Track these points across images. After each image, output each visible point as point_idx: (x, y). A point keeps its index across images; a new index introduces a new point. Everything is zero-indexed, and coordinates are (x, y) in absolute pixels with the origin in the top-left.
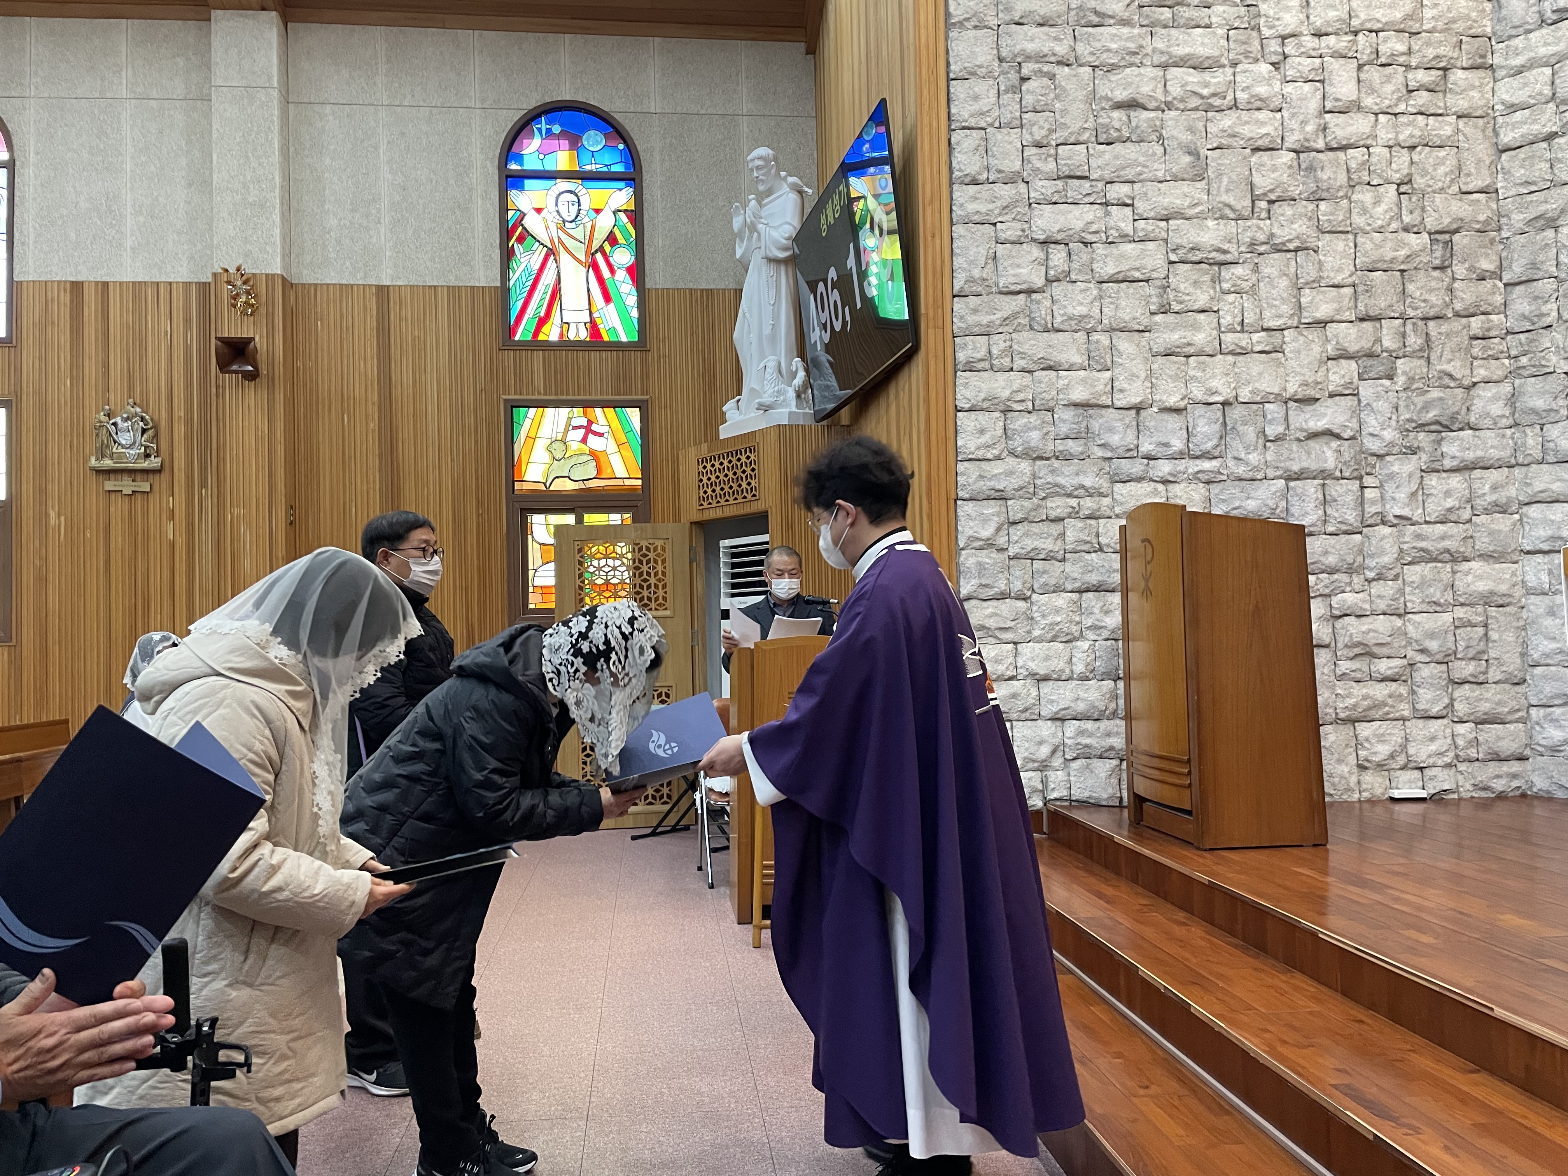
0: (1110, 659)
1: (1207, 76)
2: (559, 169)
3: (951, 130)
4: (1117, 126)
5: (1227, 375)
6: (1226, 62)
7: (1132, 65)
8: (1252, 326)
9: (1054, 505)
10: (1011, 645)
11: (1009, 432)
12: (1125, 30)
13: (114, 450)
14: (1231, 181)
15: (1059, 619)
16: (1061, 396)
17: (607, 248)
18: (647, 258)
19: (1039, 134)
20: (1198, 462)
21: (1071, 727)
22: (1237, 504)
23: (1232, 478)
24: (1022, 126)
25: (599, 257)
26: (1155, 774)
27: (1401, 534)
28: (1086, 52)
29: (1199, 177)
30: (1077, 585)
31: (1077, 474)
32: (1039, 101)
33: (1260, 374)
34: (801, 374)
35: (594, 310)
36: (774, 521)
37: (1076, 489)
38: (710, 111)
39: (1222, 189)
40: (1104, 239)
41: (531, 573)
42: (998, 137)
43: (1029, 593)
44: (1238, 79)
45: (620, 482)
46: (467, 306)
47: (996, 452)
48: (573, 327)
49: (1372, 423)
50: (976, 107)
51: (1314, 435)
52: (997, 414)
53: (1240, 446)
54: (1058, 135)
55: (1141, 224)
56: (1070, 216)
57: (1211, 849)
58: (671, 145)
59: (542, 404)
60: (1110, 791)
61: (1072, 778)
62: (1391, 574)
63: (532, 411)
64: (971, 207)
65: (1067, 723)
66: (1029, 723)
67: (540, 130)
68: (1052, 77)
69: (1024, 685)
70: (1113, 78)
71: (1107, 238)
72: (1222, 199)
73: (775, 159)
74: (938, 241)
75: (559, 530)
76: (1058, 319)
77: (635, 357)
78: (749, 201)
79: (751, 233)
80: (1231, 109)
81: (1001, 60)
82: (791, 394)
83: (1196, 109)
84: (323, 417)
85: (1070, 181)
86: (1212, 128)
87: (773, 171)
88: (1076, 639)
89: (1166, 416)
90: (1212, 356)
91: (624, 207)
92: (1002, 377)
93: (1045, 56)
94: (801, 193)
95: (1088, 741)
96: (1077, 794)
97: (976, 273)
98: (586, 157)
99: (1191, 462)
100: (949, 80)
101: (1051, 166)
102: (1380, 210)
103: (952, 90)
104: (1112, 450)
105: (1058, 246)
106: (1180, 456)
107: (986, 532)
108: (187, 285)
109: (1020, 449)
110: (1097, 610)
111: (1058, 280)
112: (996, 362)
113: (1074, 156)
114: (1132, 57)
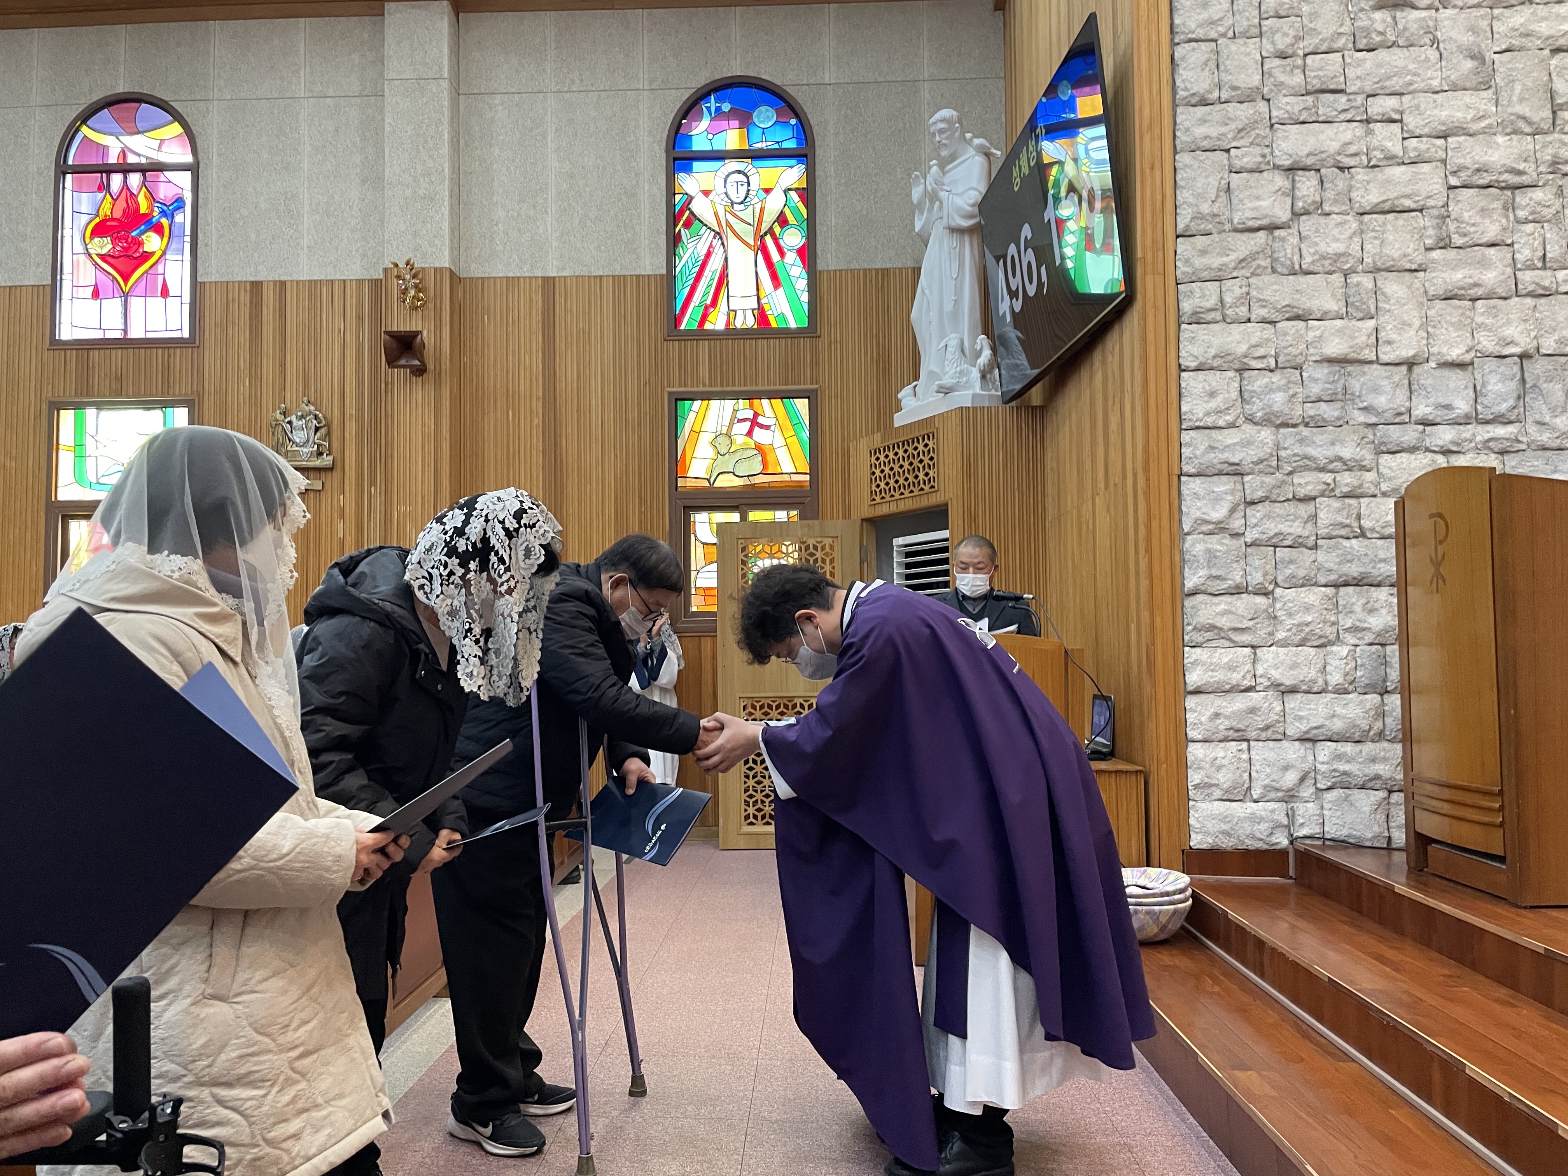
0: (1375, 668)
2: (728, 148)
3: (1174, 44)
4: (1381, 29)
5: (1525, 321)
8: (1557, 261)
9: (1302, 481)
10: (1249, 650)
11: (1246, 395)
14: (1525, 89)
15: (1309, 618)
16: (1311, 350)
17: (777, 229)
18: (819, 237)
19: (1282, 42)
20: (1489, 427)
21: (1325, 750)
23: (1533, 446)
24: (1261, 35)
25: (768, 240)
26: (1446, 808)
29: (1485, 85)
30: (1333, 577)
31: (1333, 444)
32: (1282, 4)
34: (987, 353)
35: (762, 295)
36: (955, 515)
37: (1332, 462)
38: (889, 78)
39: (1515, 99)
40: (1365, 161)
41: (693, 574)
42: (1232, 48)
43: (1271, 587)
45: (786, 478)
46: (632, 294)
47: (1229, 418)
48: (740, 314)
50: (1205, 15)
52: (1231, 374)
53: (1544, 407)
54: (1305, 43)
55: (1412, 142)
56: (1322, 137)
57: (1532, 907)
58: (846, 117)
59: (707, 397)
60: (1376, 829)
61: (1326, 812)
63: (697, 403)
64: (1199, 131)
65: (1319, 744)
66: (1271, 744)
67: (709, 109)
69: (1266, 697)
71: (1369, 161)
72: (1515, 110)
73: (960, 121)
74: (1158, 174)
75: (722, 528)
76: (1308, 259)
77: (805, 344)
78: (930, 167)
79: (932, 202)
80: (1522, 3)
83: (1478, 5)
84: (488, 413)
85: (1321, 96)
86: (1500, 28)
87: (957, 134)
88: (1331, 643)
89: (1446, 372)
90: (1505, 299)
91: (796, 186)
92: (1237, 330)
94: (988, 155)
95: (1346, 767)
96: (1332, 831)
97: (1205, 208)
98: (756, 133)
99: (1480, 428)
101: (1297, 79)
104: (1378, 414)
105: (1307, 173)
106: (1464, 421)
107: (1218, 513)
108: (360, 282)
109: (1259, 414)
110: (1358, 608)
111: (1307, 213)
112: (1229, 312)
113: (1325, 68)
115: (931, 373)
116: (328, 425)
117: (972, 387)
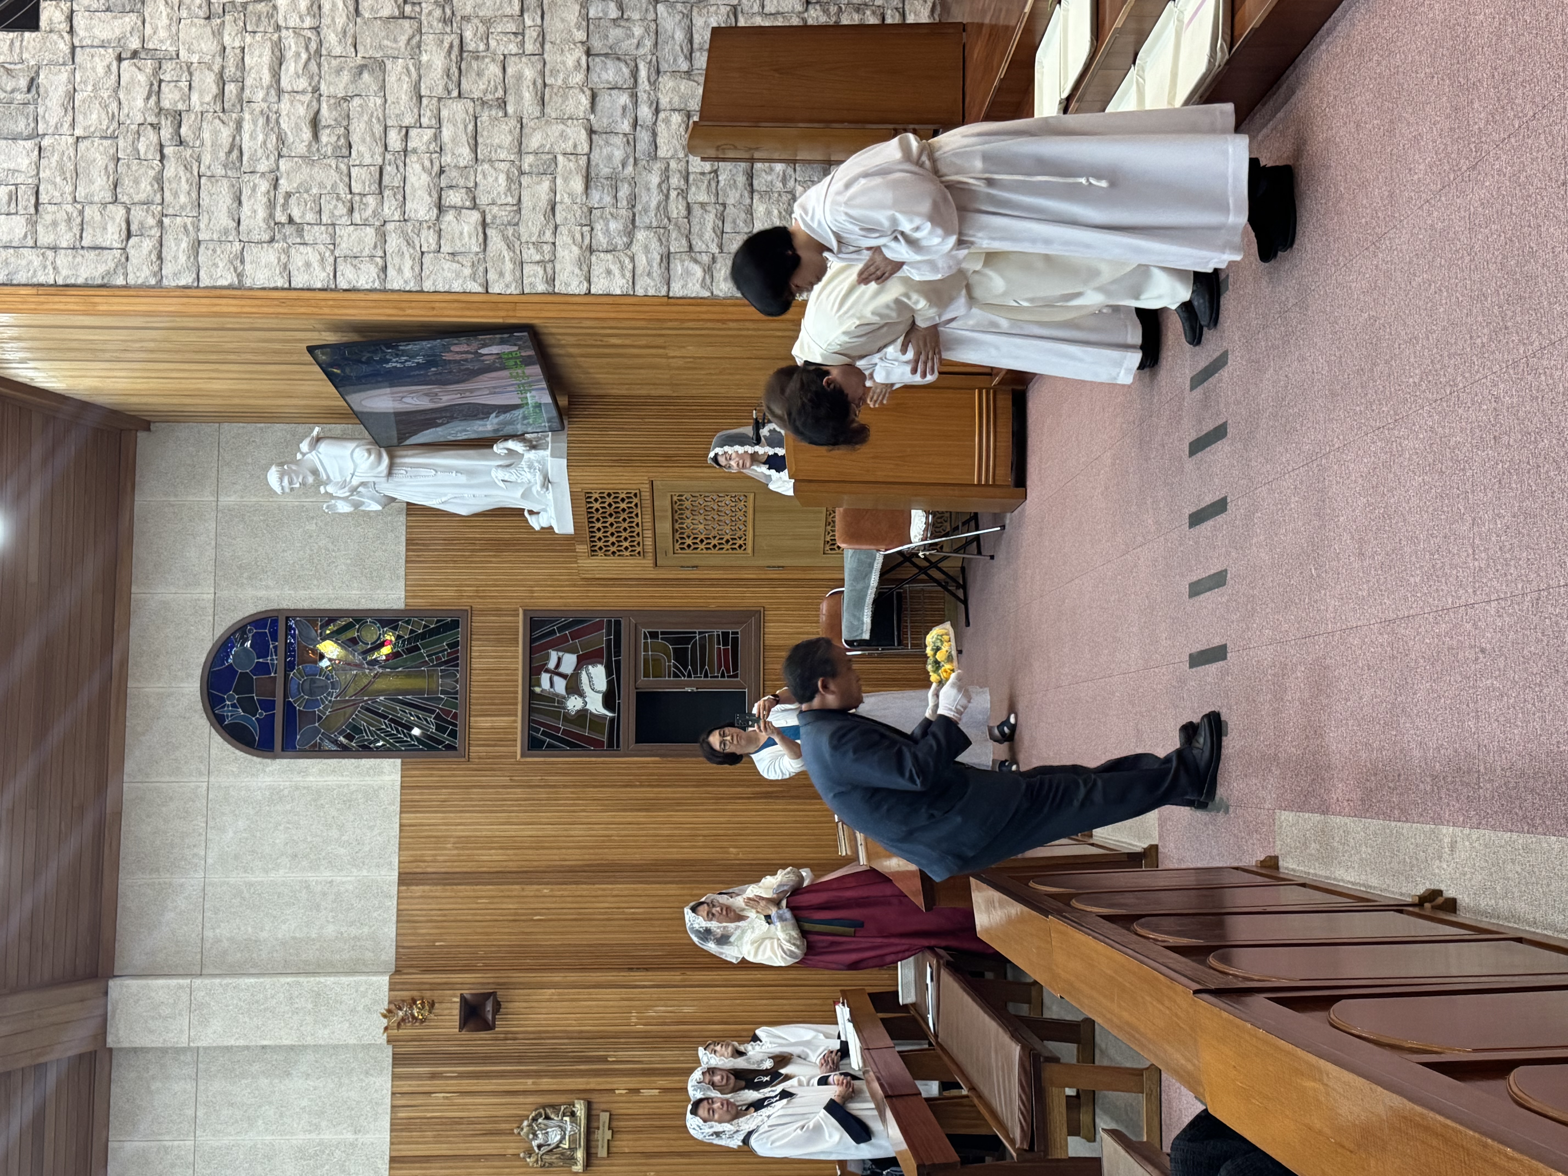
1: (289, 54)
3: (336, 289)
4: (335, 138)
5: (561, 51)
6: (276, 35)
7: (278, 122)
8: (518, 25)
9: (675, 212)
11: (610, 248)
12: (247, 126)
13: (567, 1146)
14: (387, 37)
15: (776, 212)
16: (578, 200)
18: (372, 607)
19: (342, 210)
20: (640, 81)
22: (678, 48)
23: (654, 51)
24: (334, 225)
28: (266, 163)
29: (382, 68)
30: (746, 194)
31: (649, 189)
32: (311, 209)
33: (563, 20)
34: (511, 444)
37: (662, 191)
39: (394, 46)
40: (437, 155)
42: (343, 246)
44: (292, 24)
46: (423, 794)
47: (627, 261)
50: (316, 266)
52: (594, 258)
53: (628, 42)
54: (342, 192)
55: (425, 121)
56: (417, 185)
58: (249, 578)
64: (408, 273)
68: (288, 195)
70: (290, 138)
71: (436, 152)
72: (403, 47)
73: (281, 464)
76: (510, 200)
77: (477, 623)
78: (326, 492)
80: (319, 33)
81: (272, 240)
82: (532, 455)
83: (319, 65)
84: (536, 940)
85: (384, 183)
86: (338, 50)
89: (599, 107)
90: (545, 63)
92: (561, 253)
93: (269, 201)
94: (318, 439)
97: (467, 271)
99: (640, 87)
100: (290, 289)
101: (371, 200)
103: (300, 286)
104: (628, 157)
105: (443, 197)
106: (634, 97)
107: (698, 272)
108: (395, 1077)
109: (625, 239)
110: (769, 178)
111: (474, 199)
112: (547, 258)
113: (362, 180)
114: (271, 121)
115: (524, 496)
116: (544, 1107)
117: (543, 458)
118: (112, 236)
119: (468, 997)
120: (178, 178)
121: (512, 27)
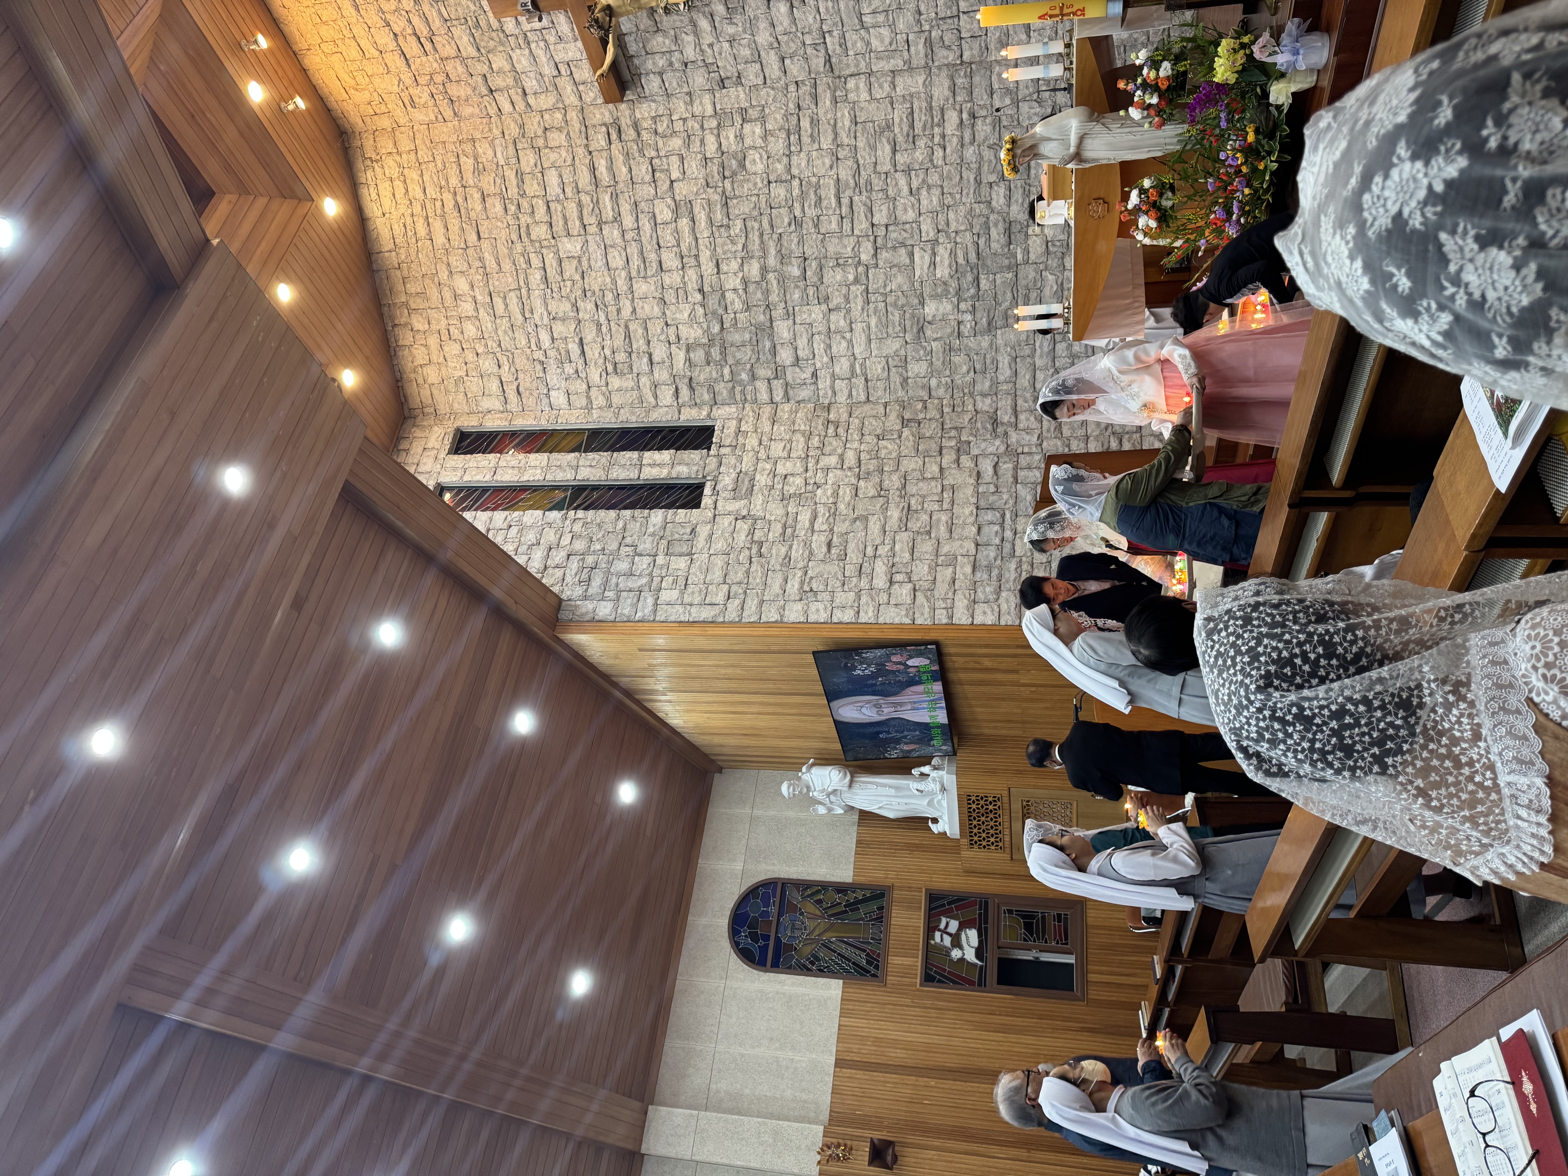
1: (820, 515)
3: (831, 623)
4: (838, 551)
5: (963, 508)
6: (815, 506)
7: (810, 545)
8: (940, 497)
11: (986, 601)
12: (794, 547)
14: (871, 505)
16: (969, 578)
19: (839, 584)
20: (1006, 520)
22: (1028, 503)
23: (1015, 506)
24: (833, 591)
27: (1047, 438)
28: (802, 564)
29: (866, 519)
32: (822, 584)
33: (964, 494)
39: (874, 509)
40: (891, 557)
42: (837, 602)
44: (823, 502)
46: (854, 1005)
47: (995, 607)
49: (992, 449)
50: (822, 611)
51: (996, 472)
52: (976, 606)
53: (999, 502)
54: (839, 576)
55: (887, 542)
56: (879, 572)
58: (764, 857)
62: (1067, 442)
64: (870, 614)
68: (812, 578)
70: (816, 552)
72: (878, 509)
74: (886, 630)
76: (930, 578)
77: (896, 894)
80: (836, 505)
81: (801, 600)
83: (834, 519)
85: (862, 572)
86: (845, 512)
89: (982, 533)
90: (953, 514)
92: (957, 603)
93: (802, 581)
97: (904, 613)
99: (1006, 523)
100: (807, 623)
101: (854, 580)
102: (889, 446)
103: (812, 621)
104: (998, 556)
105: (893, 577)
106: (1003, 527)
109: (995, 596)
111: (910, 578)
112: (949, 606)
113: (850, 570)
114: (807, 544)
115: (930, 804)
118: (720, 598)
119: (876, 1142)
120: (757, 571)
121: (936, 498)
